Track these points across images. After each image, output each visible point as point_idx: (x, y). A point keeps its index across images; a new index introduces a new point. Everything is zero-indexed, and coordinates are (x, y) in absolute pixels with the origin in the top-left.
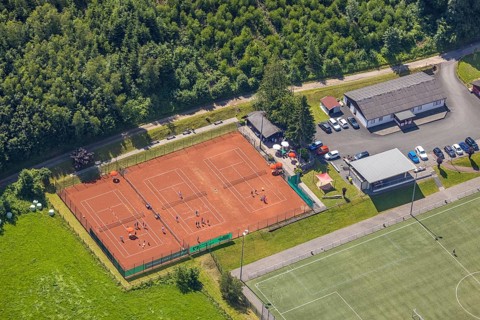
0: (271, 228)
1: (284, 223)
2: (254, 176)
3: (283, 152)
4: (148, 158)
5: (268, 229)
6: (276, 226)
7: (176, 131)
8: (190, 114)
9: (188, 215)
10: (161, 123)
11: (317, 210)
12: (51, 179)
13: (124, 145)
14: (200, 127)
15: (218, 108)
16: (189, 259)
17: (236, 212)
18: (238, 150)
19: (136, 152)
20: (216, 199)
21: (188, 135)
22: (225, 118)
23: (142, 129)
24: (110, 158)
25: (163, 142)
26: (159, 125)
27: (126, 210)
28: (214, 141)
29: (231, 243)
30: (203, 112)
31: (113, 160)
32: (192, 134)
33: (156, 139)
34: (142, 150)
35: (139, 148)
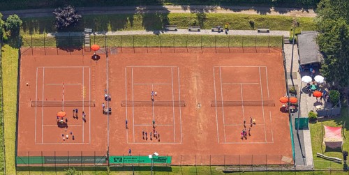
0: (229, 169)
1: (248, 168)
2: (258, 105)
3: (313, 88)
4: (153, 44)
5: (223, 168)
6: (236, 169)
7: (205, 24)
8: (235, 10)
9: (145, 121)
10: (191, 9)
11: (299, 167)
12: (22, 31)
13: (132, 20)
14: (238, 29)
15: (273, 13)
16: (105, 169)
17: (202, 136)
18: (263, 69)
19: (143, 32)
20: (192, 114)
21: (216, 33)
22: (274, 27)
23: (166, 9)
24: (107, 30)
25: (182, 32)
26: (188, 11)
27: (81, 92)
28: (243, 50)
29: (168, 169)
30: (252, 13)
31: (109, 33)
32: (223, 34)
33: (175, 25)
34: (151, 33)
35: (148, 30)
